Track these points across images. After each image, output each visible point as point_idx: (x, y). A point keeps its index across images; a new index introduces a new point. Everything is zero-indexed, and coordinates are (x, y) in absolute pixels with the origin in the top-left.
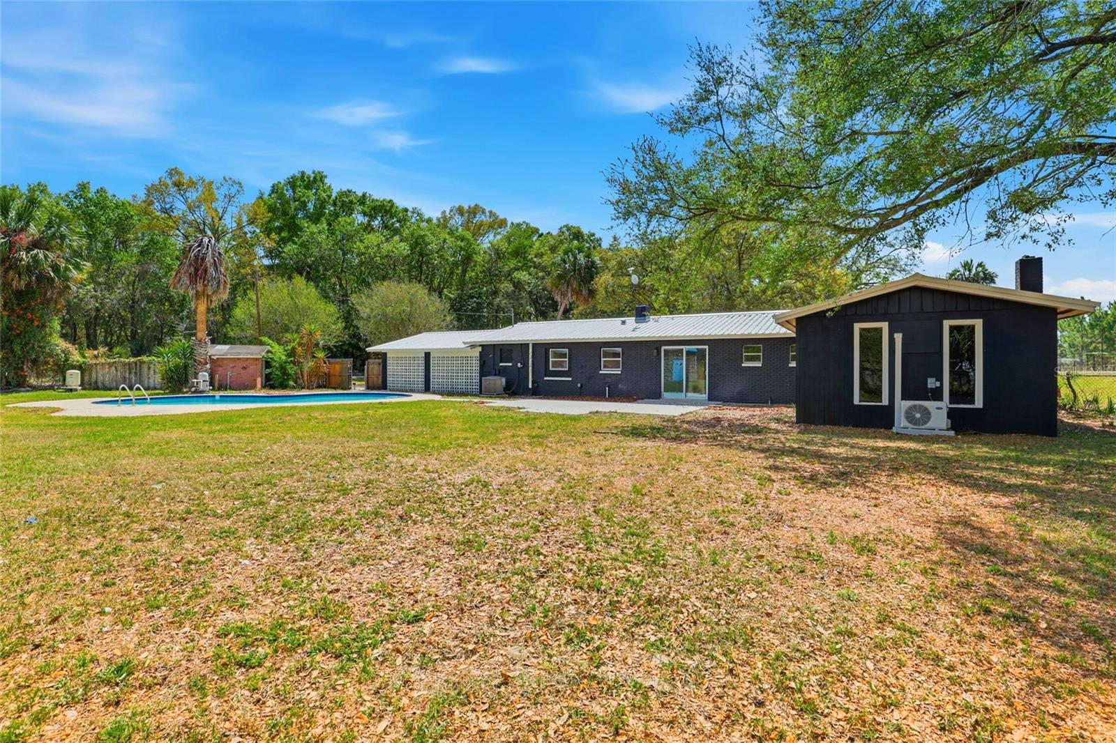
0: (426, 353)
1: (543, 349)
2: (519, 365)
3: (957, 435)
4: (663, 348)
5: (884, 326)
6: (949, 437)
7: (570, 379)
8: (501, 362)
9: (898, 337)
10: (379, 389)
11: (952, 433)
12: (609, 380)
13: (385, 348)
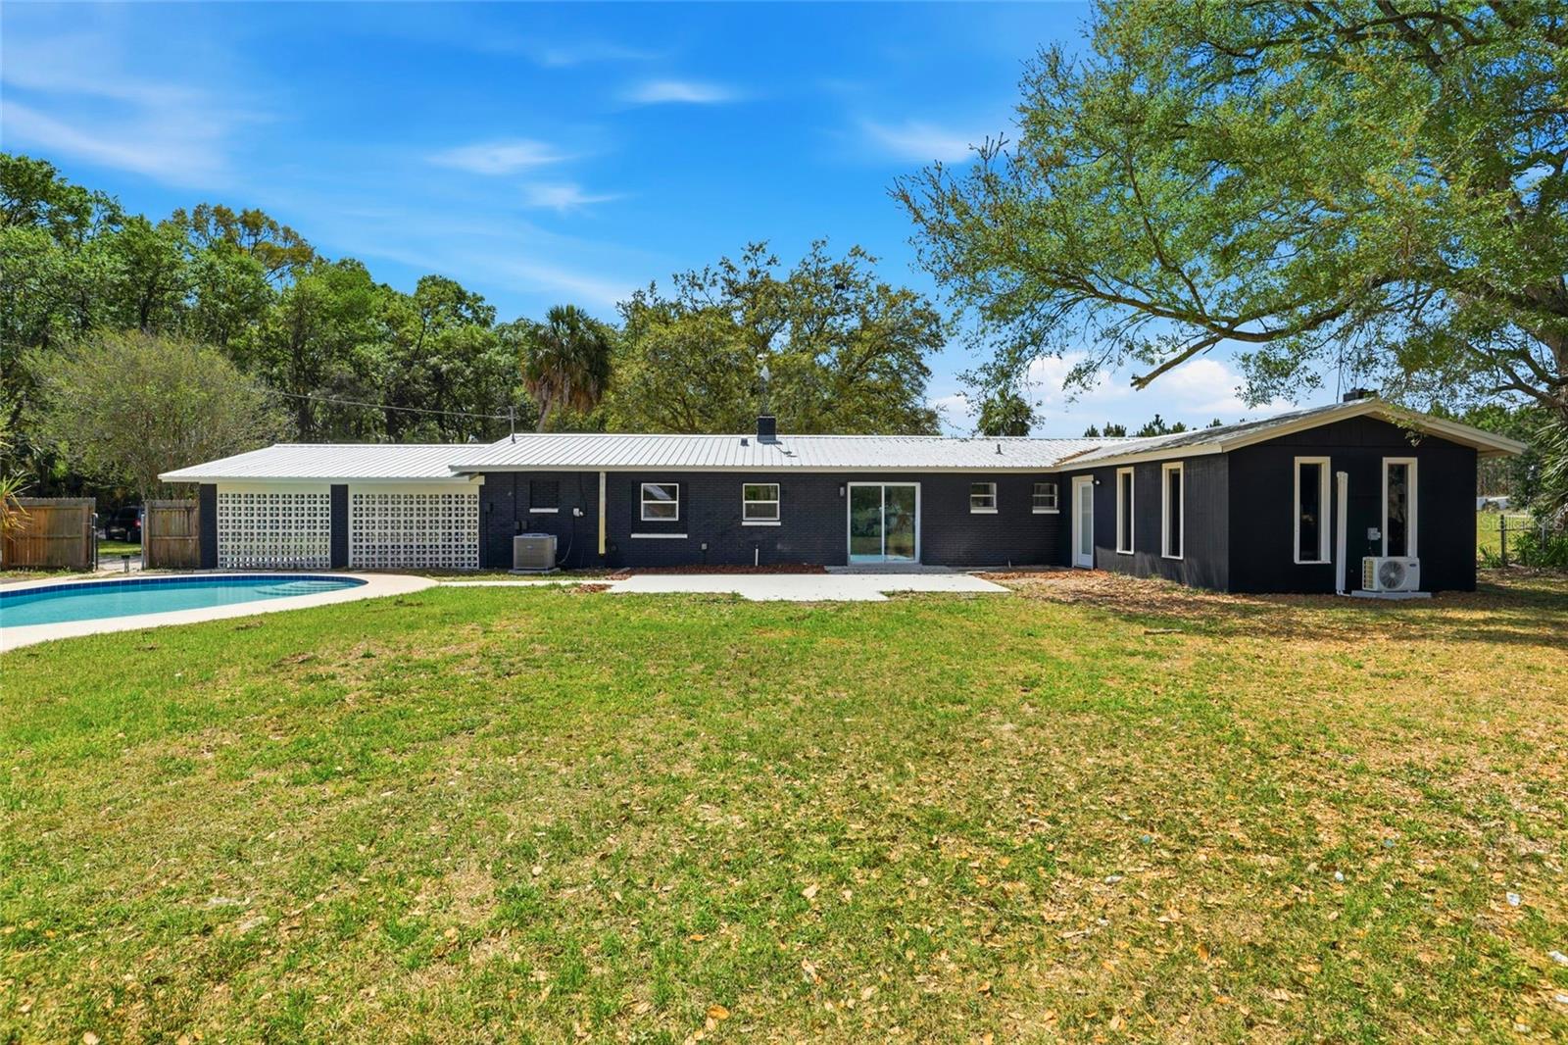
0: (334, 488)
1: (627, 483)
2: (576, 512)
3: (1434, 596)
4: (850, 484)
5: (1325, 462)
6: (1425, 599)
7: (685, 536)
8: (532, 507)
9: (1343, 477)
10: (188, 566)
11: (1428, 595)
12: (759, 537)
13: (197, 475)
